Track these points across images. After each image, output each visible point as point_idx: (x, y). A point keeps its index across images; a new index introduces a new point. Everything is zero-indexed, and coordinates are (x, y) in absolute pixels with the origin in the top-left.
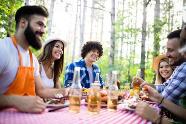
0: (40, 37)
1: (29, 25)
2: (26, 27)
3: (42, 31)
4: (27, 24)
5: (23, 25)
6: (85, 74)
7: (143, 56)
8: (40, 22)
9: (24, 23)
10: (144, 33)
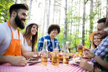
0: (24, 22)
1: (17, 15)
2: (16, 16)
3: (25, 18)
4: (16, 14)
5: (14, 15)
6: (50, 44)
7: (83, 33)
8: (24, 13)
9: (14, 14)
10: (84, 19)
